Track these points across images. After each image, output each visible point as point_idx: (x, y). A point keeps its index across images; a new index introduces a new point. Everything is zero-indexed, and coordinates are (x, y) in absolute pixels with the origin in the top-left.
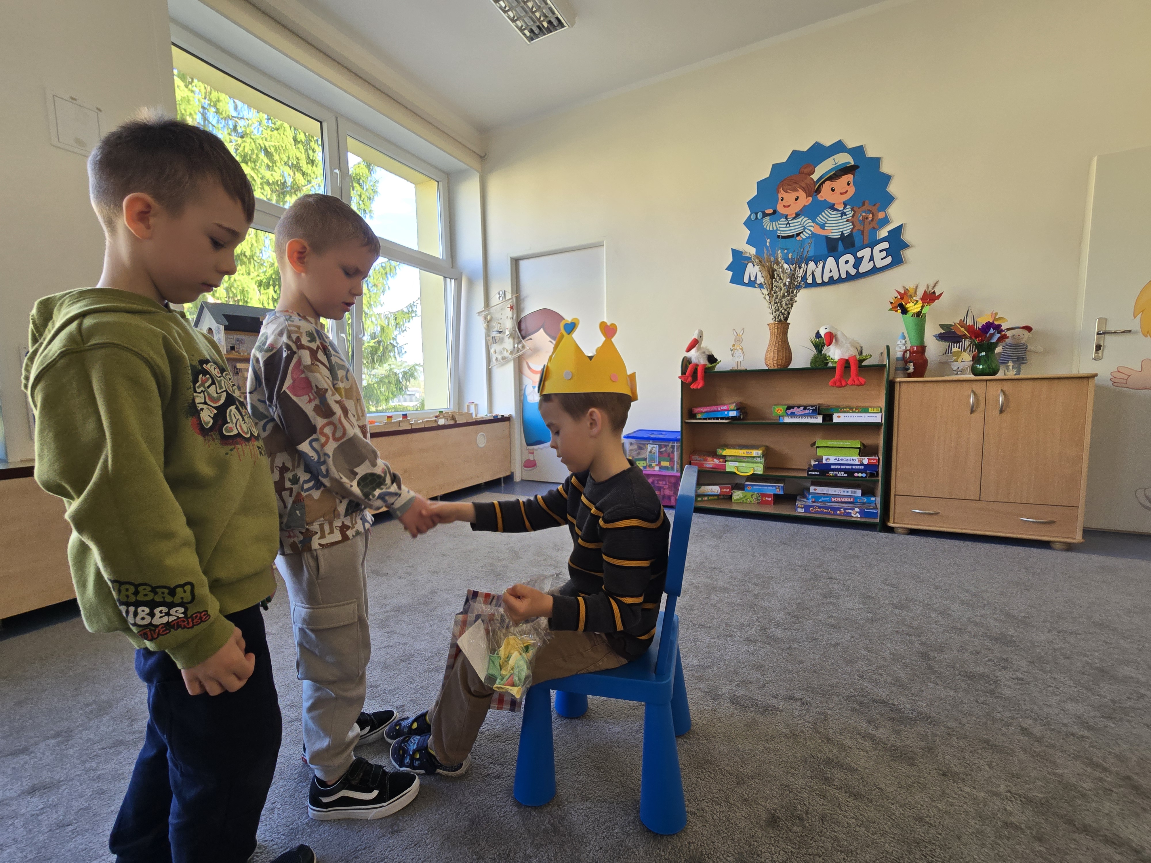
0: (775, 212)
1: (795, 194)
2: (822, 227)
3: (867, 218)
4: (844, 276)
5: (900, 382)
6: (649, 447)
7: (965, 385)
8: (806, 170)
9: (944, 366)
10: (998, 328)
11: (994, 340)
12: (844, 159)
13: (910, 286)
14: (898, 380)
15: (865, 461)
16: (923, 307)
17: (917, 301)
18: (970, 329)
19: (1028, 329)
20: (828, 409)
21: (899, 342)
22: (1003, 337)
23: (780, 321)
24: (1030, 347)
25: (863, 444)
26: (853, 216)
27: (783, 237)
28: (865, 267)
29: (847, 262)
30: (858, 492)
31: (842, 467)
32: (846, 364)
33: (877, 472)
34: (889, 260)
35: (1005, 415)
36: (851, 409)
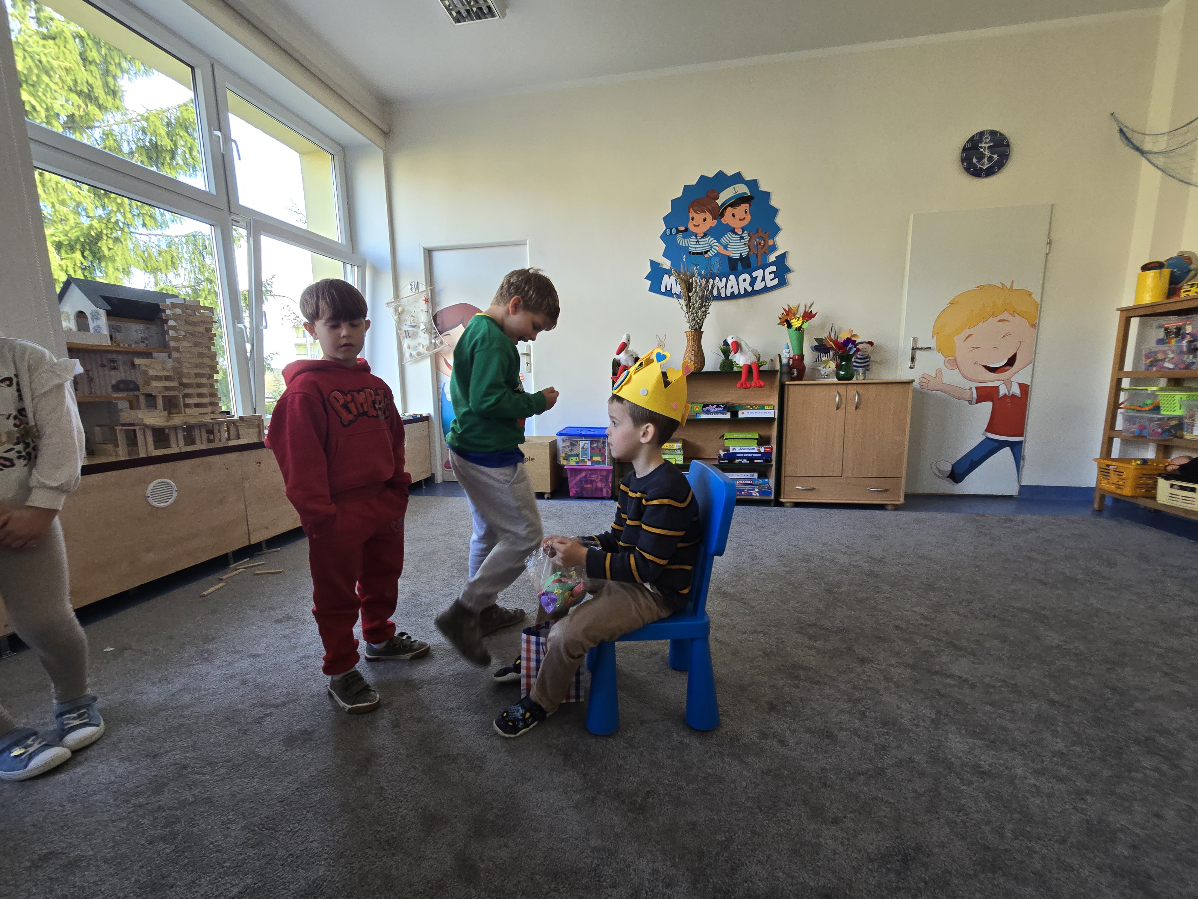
0: (686, 230)
1: (703, 216)
2: (726, 247)
3: (760, 244)
4: (742, 292)
5: (788, 385)
6: (581, 444)
7: (833, 387)
8: (712, 195)
9: (815, 370)
10: (854, 342)
11: (852, 353)
12: (742, 189)
13: (793, 305)
14: (787, 383)
15: (762, 450)
16: (803, 323)
17: (799, 318)
18: (835, 342)
19: (871, 343)
20: (734, 407)
21: (784, 351)
22: (858, 350)
23: (696, 329)
24: (872, 358)
25: (760, 435)
26: (749, 241)
27: (694, 253)
28: (759, 286)
29: (745, 280)
30: (756, 476)
31: (745, 455)
32: (749, 368)
33: (771, 458)
34: (776, 281)
35: (859, 411)
36: (752, 406)
